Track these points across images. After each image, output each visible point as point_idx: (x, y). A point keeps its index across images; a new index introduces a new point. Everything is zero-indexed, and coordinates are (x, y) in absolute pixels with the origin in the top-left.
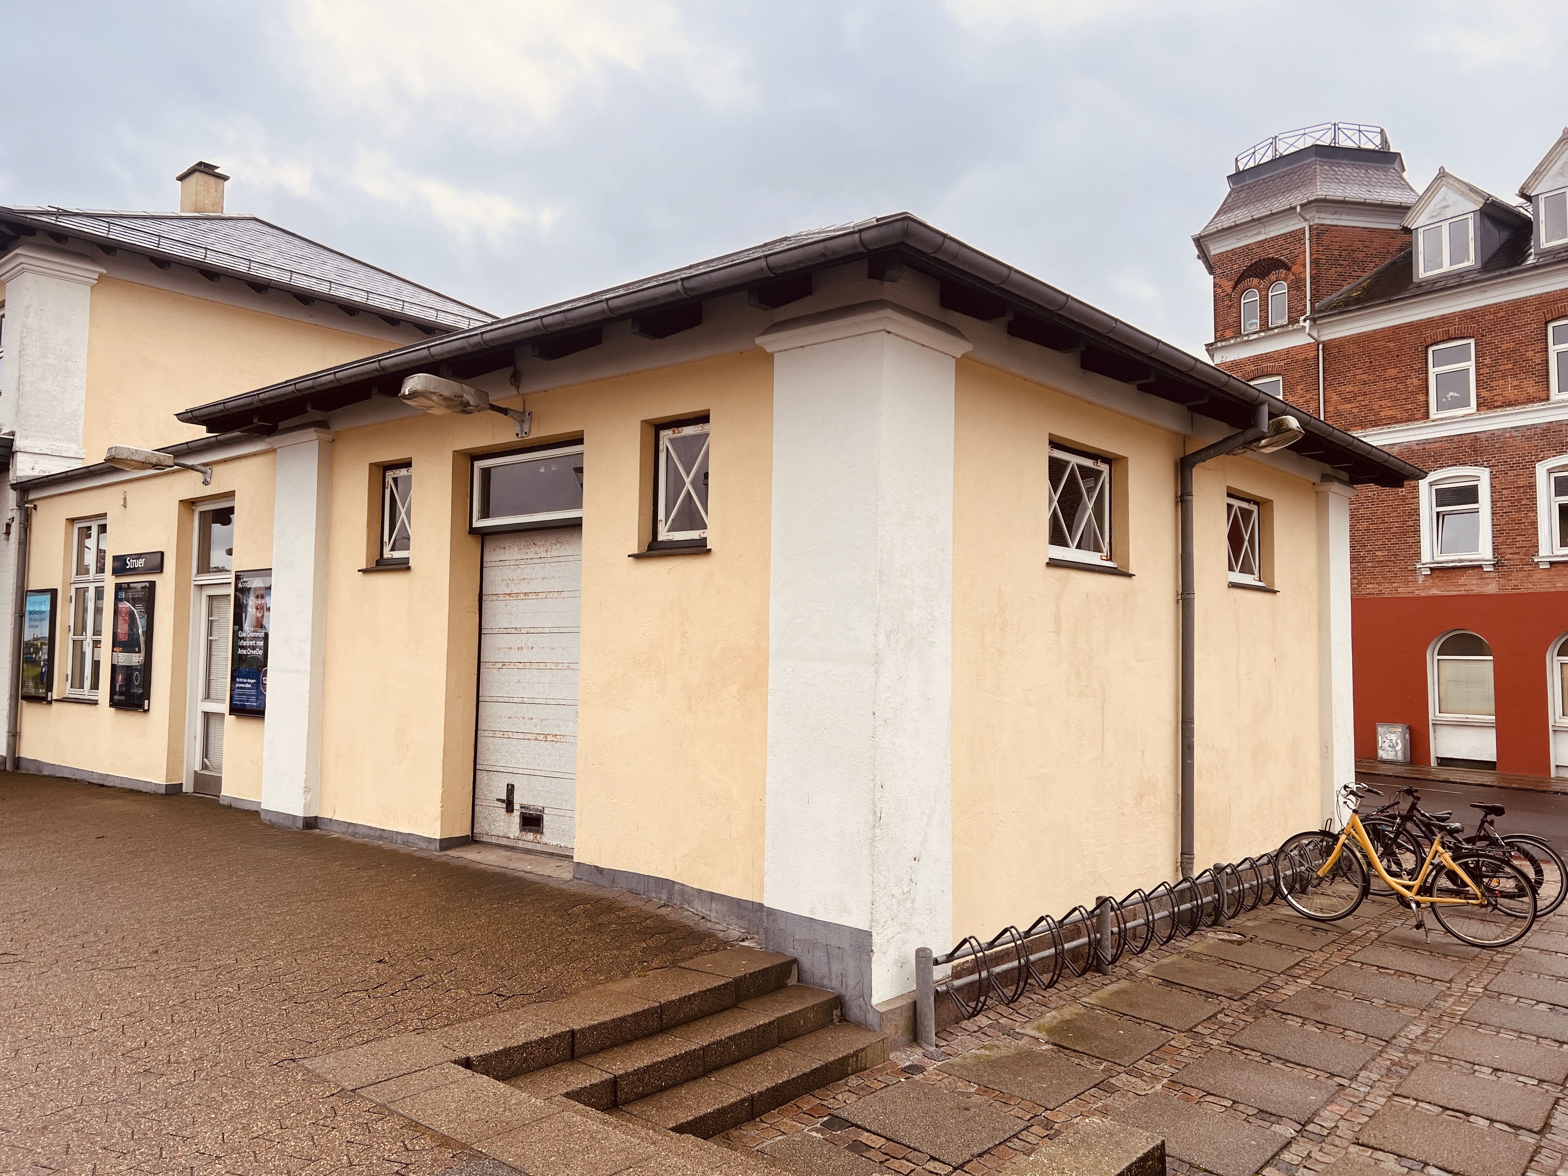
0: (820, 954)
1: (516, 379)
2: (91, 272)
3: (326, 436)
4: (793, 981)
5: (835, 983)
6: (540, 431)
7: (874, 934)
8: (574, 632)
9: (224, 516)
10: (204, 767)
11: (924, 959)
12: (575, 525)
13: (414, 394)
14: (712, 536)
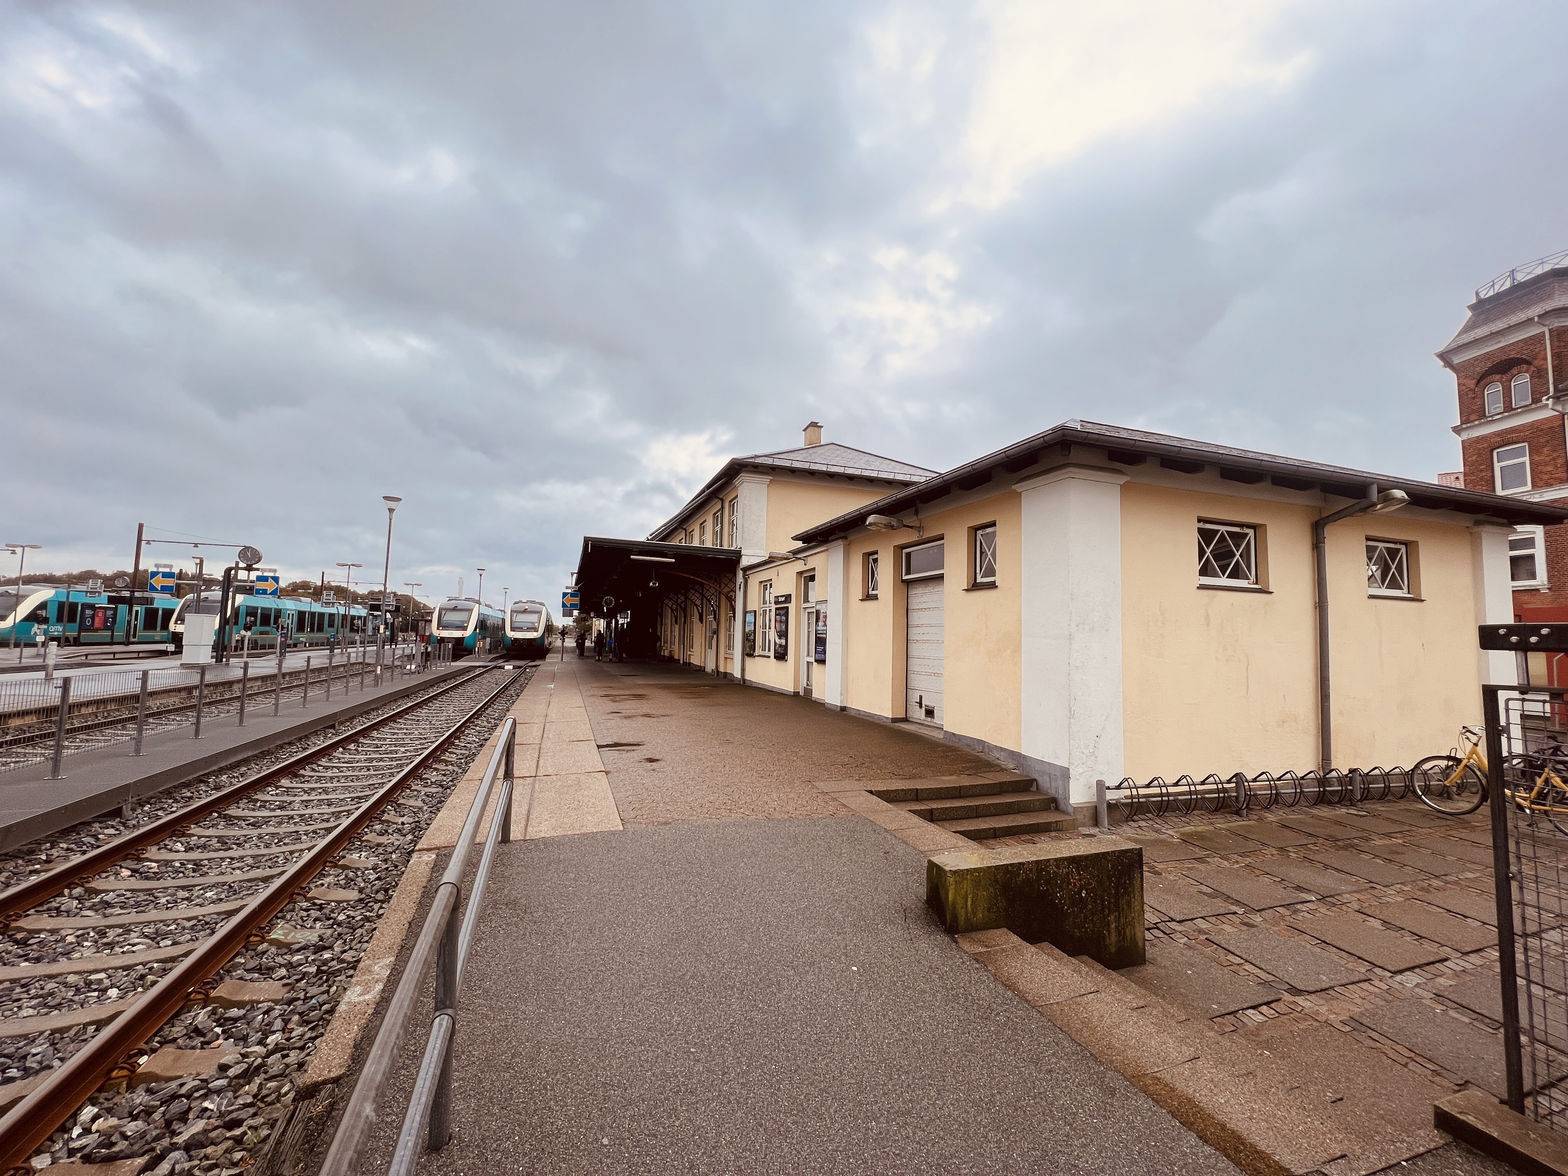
0: (1046, 778)
1: (916, 513)
2: (767, 479)
3: (846, 543)
4: (1034, 788)
5: (1053, 792)
6: (927, 535)
7: (1071, 770)
8: (941, 626)
9: (812, 578)
10: (808, 685)
11: (1101, 787)
12: (941, 577)
13: (870, 524)
14: (998, 579)
